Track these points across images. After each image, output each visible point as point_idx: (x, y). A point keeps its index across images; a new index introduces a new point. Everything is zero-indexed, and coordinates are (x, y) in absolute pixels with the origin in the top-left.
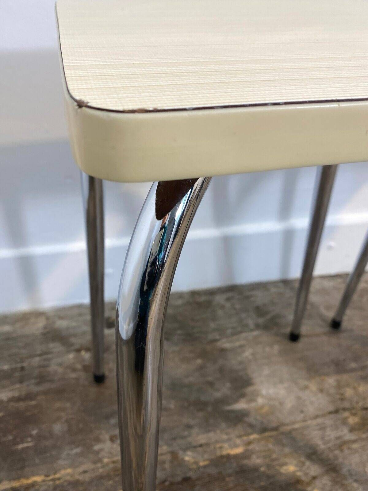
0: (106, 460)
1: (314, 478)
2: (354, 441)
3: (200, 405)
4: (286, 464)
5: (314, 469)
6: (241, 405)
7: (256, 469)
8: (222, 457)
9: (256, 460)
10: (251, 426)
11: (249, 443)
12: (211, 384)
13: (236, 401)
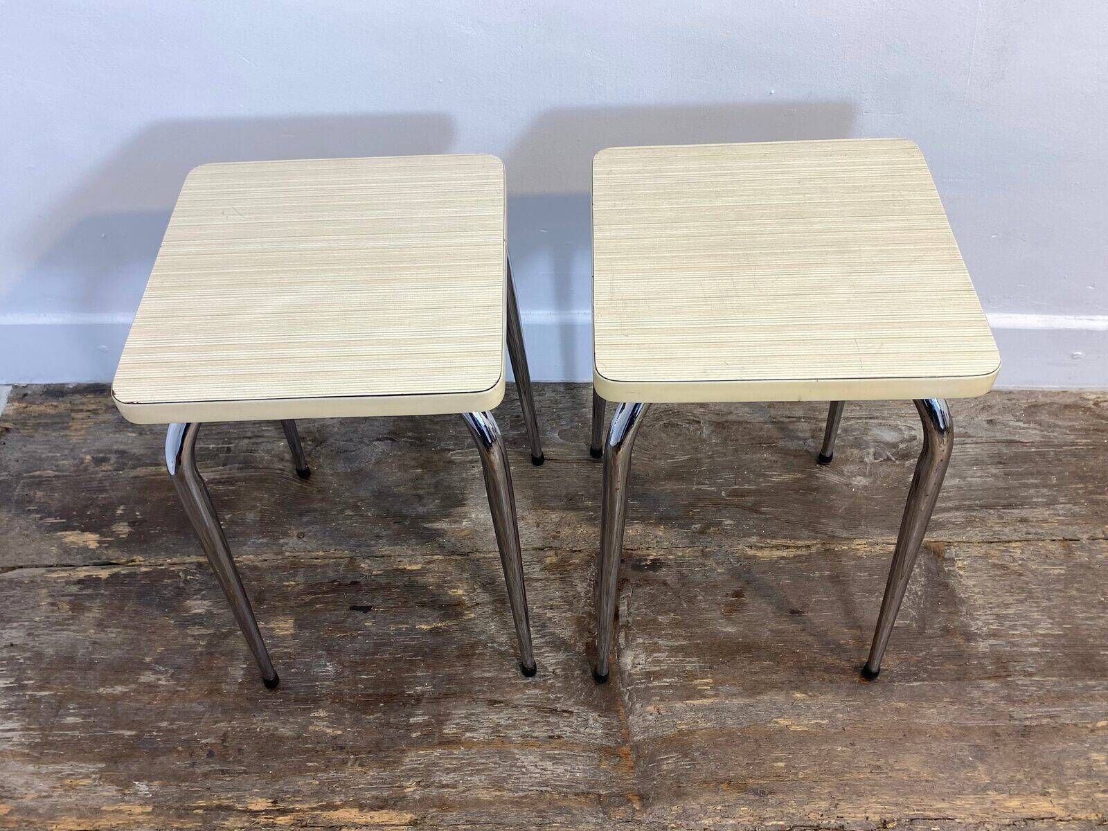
0: (287, 554)
1: (478, 604)
2: (537, 580)
3: (399, 517)
4: (457, 588)
5: (483, 597)
6: (442, 525)
7: (425, 587)
8: (398, 570)
9: (430, 579)
10: (441, 547)
11: (429, 563)
12: (420, 497)
13: (437, 520)
